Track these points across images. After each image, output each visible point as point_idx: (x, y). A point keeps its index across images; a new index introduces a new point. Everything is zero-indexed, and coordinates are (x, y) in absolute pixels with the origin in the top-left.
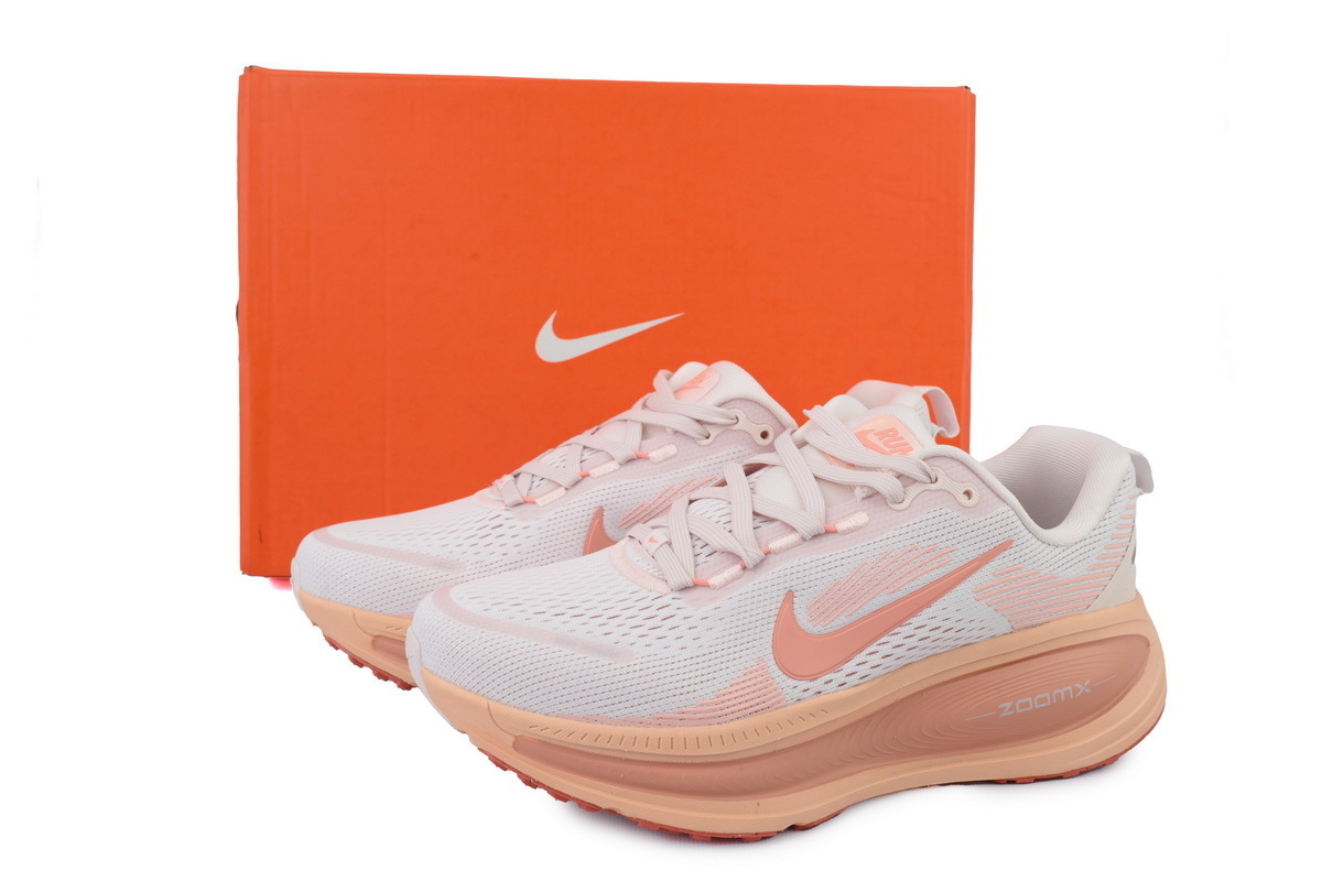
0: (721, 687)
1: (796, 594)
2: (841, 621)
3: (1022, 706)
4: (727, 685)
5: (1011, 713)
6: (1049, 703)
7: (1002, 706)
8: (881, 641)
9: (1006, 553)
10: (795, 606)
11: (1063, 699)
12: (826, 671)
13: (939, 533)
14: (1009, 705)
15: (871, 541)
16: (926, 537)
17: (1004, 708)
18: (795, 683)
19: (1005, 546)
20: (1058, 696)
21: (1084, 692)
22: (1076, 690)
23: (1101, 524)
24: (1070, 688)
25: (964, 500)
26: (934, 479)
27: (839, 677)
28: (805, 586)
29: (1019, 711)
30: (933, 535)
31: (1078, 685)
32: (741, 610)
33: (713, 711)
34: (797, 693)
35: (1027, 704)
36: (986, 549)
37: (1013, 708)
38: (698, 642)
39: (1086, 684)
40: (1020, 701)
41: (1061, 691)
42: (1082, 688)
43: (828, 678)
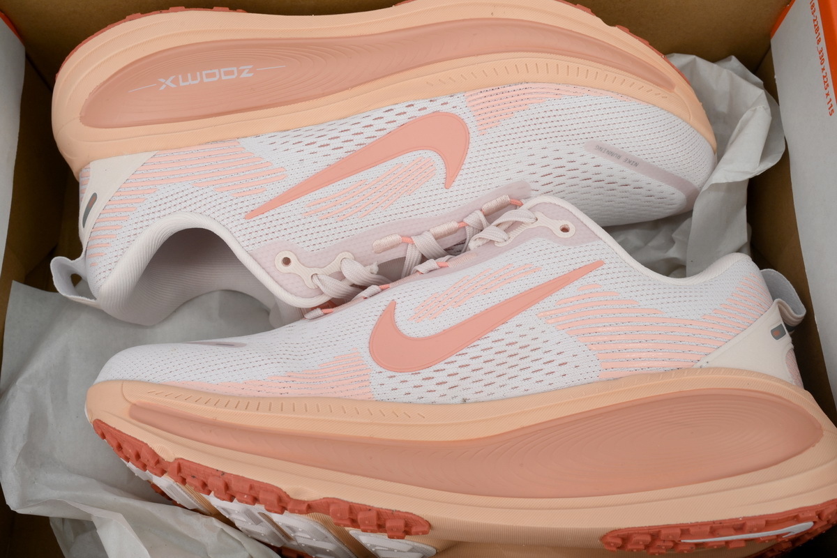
0: (522, 113)
1: (442, 186)
2: (407, 159)
3: (232, 73)
4: (516, 114)
5: (241, 68)
6: (204, 73)
7: (251, 75)
8: (372, 140)
9: (251, 208)
10: (444, 176)
11: (189, 75)
12: (423, 118)
13: (317, 229)
14: (244, 75)
15: (375, 226)
16: (329, 227)
17: (248, 73)
18: (454, 111)
19: (252, 215)
20: (194, 78)
21: (166, 80)
22: (175, 81)
23: (139, 231)
24: (182, 84)
25: (292, 258)
26: (315, 277)
27: (412, 112)
28: (435, 192)
29: (235, 69)
30: (323, 228)
31: (173, 86)
32: (491, 176)
33: (531, 93)
34: (453, 101)
35: (227, 73)
36: (272, 212)
37: (240, 72)
38: (531, 152)
39: (164, 86)
40: (234, 77)
41: (191, 82)
42: (169, 82)
43: (423, 113)
